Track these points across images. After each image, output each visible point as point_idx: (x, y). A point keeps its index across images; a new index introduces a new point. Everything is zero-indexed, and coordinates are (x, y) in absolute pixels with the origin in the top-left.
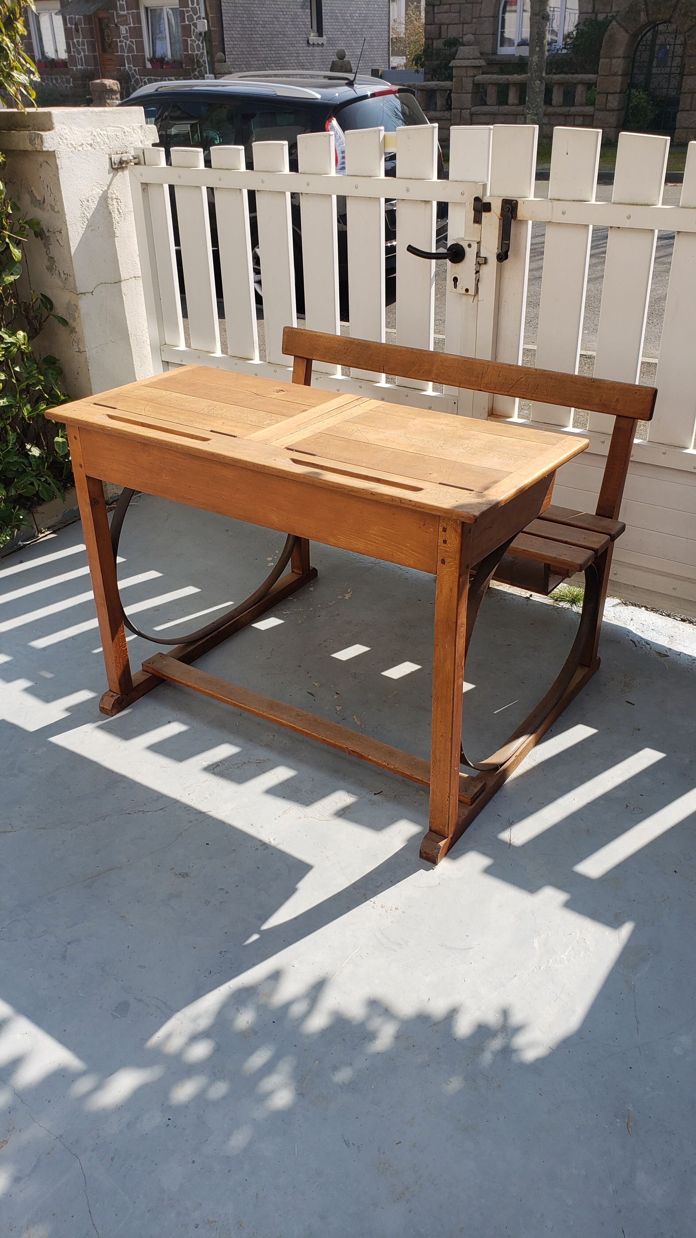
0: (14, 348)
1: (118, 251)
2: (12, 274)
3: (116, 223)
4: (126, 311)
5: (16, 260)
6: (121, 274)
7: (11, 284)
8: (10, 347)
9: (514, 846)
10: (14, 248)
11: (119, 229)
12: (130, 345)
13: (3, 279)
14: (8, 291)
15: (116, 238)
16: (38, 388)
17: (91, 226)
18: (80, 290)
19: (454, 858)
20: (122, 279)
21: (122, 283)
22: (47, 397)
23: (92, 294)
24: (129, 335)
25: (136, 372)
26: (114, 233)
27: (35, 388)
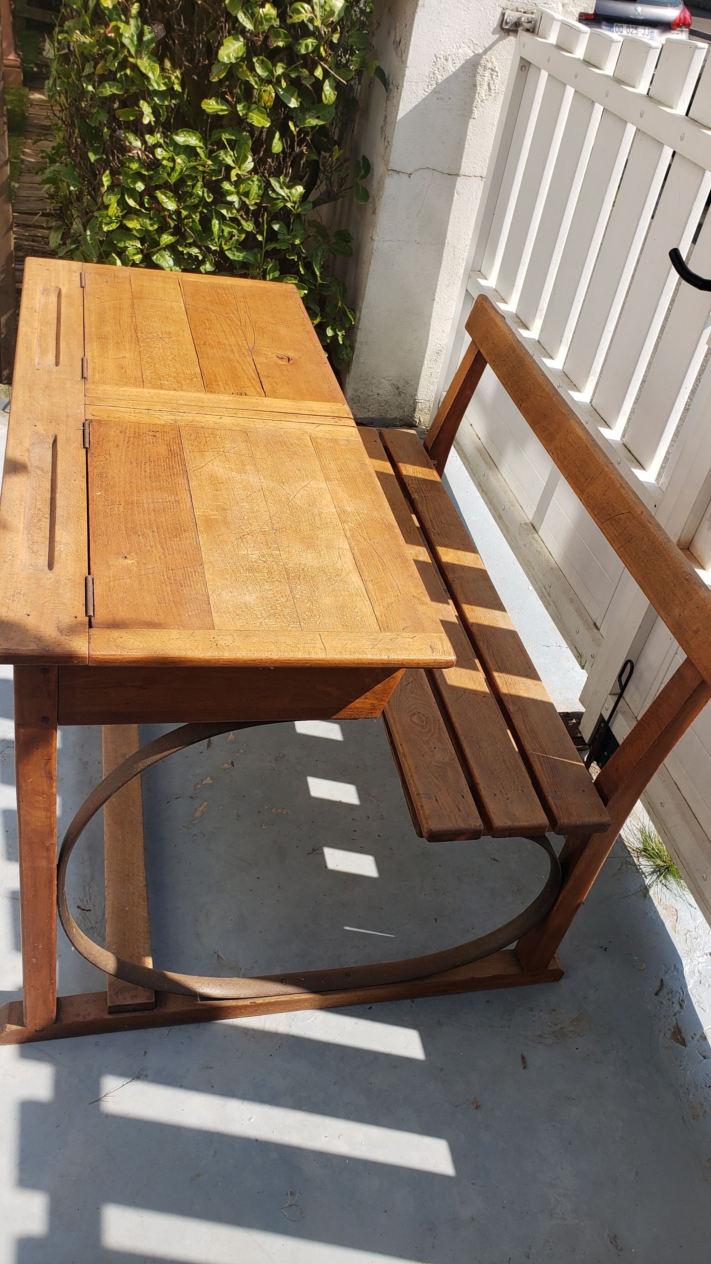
0: (282, 202)
1: (467, 137)
2: (318, 118)
3: (479, 100)
4: (452, 213)
5: (325, 102)
6: (462, 167)
7: (313, 128)
8: (278, 199)
9: (98, 1106)
10: (331, 87)
11: (481, 109)
12: (441, 255)
13: (306, 119)
14: (302, 136)
15: (471, 120)
16: (293, 258)
17: (439, 92)
18: (392, 166)
19: (24, 1055)
20: (462, 173)
21: (459, 178)
22: (303, 272)
23: (410, 177)
24: (444, 244)
25: (437, 290)
26: (471, 112)
27: (290, 256)
